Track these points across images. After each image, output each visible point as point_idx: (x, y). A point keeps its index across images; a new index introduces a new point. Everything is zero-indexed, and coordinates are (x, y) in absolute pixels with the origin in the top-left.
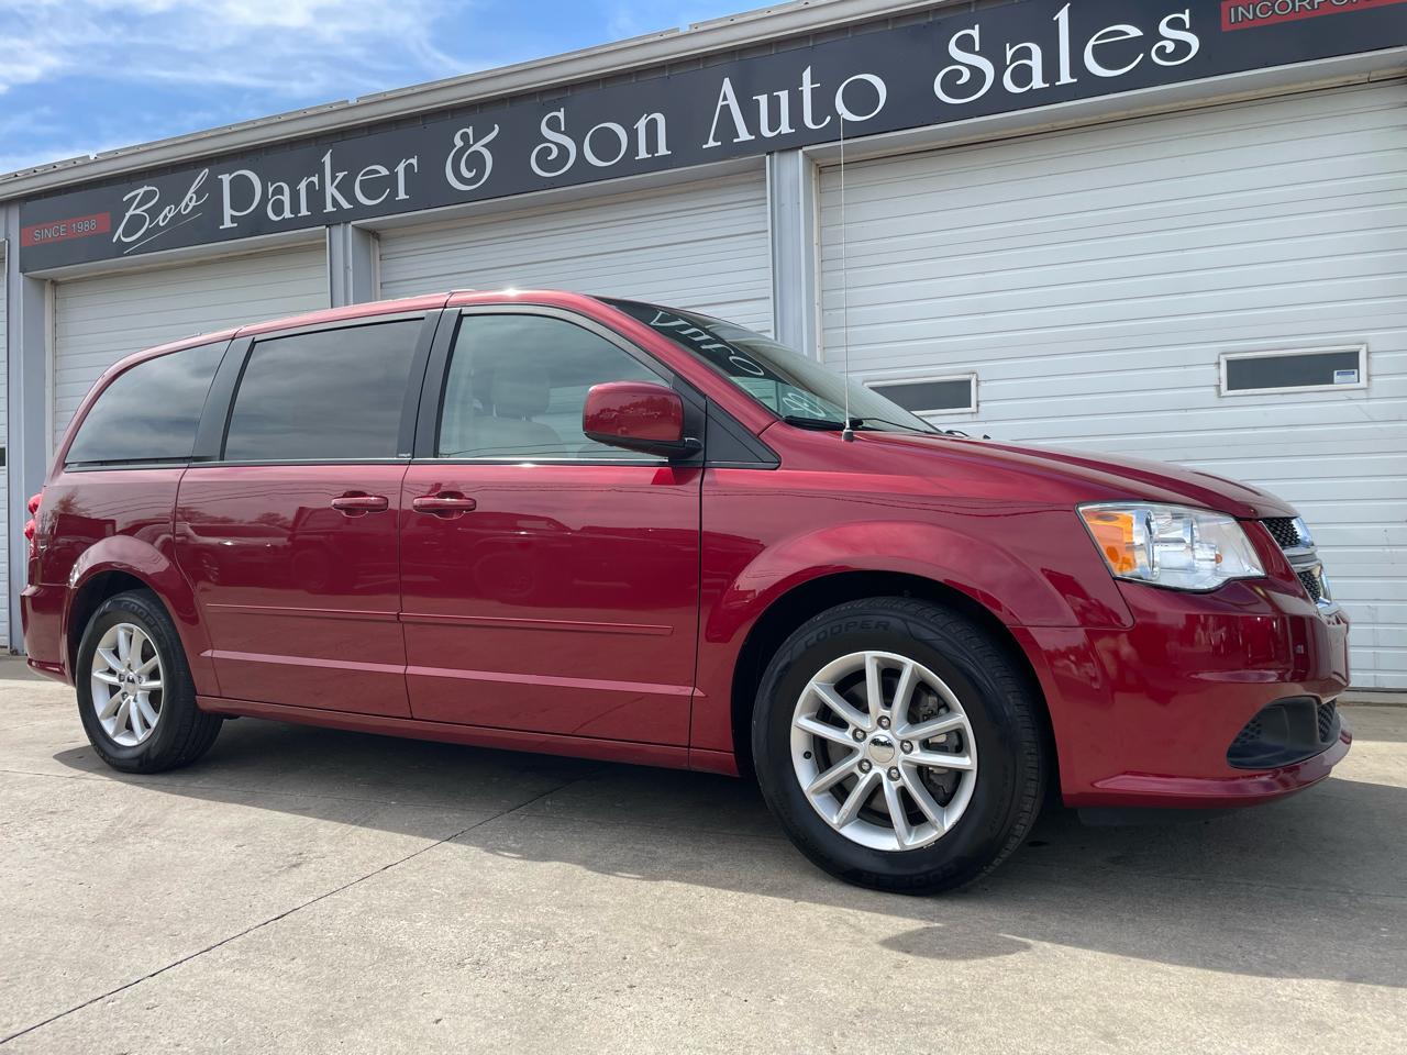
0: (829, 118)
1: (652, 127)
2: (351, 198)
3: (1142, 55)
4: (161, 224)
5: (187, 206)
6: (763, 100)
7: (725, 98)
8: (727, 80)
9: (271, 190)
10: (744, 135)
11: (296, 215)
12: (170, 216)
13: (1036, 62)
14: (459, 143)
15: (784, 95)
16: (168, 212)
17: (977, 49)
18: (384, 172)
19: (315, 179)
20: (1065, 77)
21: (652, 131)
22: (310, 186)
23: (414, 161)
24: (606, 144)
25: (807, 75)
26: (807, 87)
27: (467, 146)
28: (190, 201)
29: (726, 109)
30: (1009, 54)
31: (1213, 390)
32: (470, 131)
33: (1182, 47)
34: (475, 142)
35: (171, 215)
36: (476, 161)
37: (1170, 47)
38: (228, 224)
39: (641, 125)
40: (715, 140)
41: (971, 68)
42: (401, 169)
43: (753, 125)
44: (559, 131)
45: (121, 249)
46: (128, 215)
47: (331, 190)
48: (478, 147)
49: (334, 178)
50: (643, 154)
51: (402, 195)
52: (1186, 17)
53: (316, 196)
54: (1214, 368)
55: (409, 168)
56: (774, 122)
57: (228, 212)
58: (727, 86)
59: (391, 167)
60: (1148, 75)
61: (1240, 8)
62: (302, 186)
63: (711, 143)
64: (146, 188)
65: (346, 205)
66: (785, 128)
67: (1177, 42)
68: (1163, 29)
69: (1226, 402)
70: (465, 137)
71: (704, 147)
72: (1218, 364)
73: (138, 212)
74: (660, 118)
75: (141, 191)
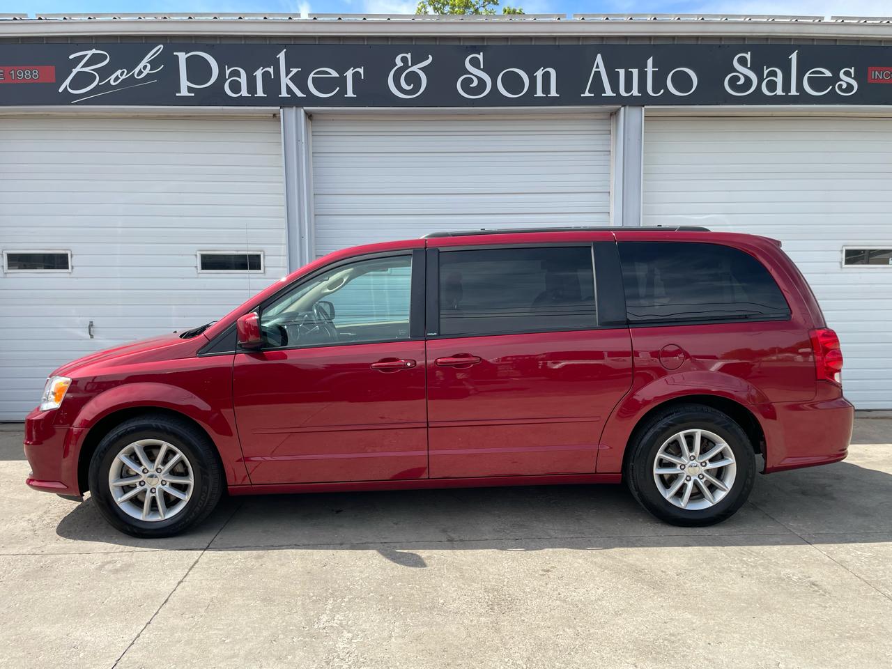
0: (662, 91)
1: (546, 77)
2: (304, 88)
3: (831, 87)
4: (112, 83)
5: (140, 73)
6: (622, 72)
7: (597, 67)
8: (599, 56)
9: (228, 72)
10: (609, 92)
11: (253, 95)
12: (122, 78)
13: (779, 79)
14: (399, 63)
15: (635, 72)
16: (120, 75)
17: (749, 66)
18: (335, 74)
19: (271, 70)
20: (793, 92)
21: (547, 80)
22: (265, 75)
23: (361, 70)
24: (513, 83)
25: (650, 62)
26: (650, 69)
27: (406, 66)
28: (143, 68)
29: (598, 74)
30: (766, 72)
31: (838, 264)
32: (409, 56)
33: (850, 87)
34: (412, 65)
35: (124, 77)
36: (413, 79)
37: (844, 86)
38: (184, 92)
39: (539, 74)
40: (590, 92)
41: (746, 77)
42: (349, 74)
43: (615, 87)
44: (479, 68)
45: (67, 99)
46: (75, 71)
47: (285, 81)
48: (415, 68)
49: (288, 73)
50: (539, 93)
51: (350, 94)
52: (852, 71)
53: (272, 84)
54: (840, 253)
55: (356, 75)
56: (629, 88)
57: (184, 83)
58: (599, 59)
59: (342, 71)
60: (833, 99)
61: (877, 72)
62: (259, 74)
63: (587, 94)
64: (94, 51)
65: (299, 94)
66: (635, 92)
67: (848, 84)
68: (842, 75)
69: (844, 270)
70: (404, 60)
71: (582, 95)
72: (842, 251)
73: (86, 69)
74: (553, 72)
75: (90, 53)
